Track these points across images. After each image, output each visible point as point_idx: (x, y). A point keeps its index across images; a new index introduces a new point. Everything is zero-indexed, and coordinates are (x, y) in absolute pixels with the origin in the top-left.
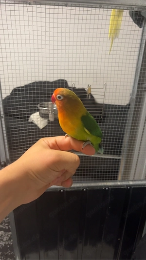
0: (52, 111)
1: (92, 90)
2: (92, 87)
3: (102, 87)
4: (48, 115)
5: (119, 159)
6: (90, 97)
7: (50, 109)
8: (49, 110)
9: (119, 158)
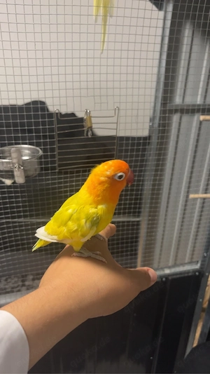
0: (19, 164)
1: (94, 120)
2: (92, 115)
3: (112, 113)
4: (12, 172)
5: (138, 222)
6: (90, 133)
7: (15, 161)
8: (13, 164)
9: (138, 219)
